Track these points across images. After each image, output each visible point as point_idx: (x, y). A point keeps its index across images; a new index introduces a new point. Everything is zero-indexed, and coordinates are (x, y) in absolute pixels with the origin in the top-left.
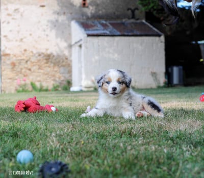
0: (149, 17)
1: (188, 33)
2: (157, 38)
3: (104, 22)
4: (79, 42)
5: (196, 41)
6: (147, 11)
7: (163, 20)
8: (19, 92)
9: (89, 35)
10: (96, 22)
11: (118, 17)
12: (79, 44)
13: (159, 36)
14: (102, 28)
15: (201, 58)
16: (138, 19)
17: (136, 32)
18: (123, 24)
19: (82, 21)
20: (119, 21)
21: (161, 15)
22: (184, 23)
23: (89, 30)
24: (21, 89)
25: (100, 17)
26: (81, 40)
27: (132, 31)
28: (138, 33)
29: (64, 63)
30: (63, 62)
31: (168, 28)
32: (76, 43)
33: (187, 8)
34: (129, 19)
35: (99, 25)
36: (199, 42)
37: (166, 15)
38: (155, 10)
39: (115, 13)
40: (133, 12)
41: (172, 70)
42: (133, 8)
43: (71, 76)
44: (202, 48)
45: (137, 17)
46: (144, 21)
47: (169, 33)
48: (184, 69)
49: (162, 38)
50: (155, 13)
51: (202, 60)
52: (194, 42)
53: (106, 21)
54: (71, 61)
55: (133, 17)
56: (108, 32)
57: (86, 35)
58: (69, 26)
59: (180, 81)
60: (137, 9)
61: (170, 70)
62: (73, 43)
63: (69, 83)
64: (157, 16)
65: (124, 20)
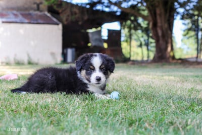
0: (51, 10)
1: (80, 23)
2: (56, 26)
3: (15, 12)
5: (86, 30)
6: (49, 5)
7: (62, 12)
9: (3, 22)
10: (9, 12)
11: (26, 9)
13: (58, 24)
14: (14, 17)
15: (89, 42)
16: (41, 11)
17: (40, 21)
18: (30, 14)
20: (27, 12)
21: (59, 9)
22: (77, 16)
23: (4, 18)
25: (13, 9)
27: (37, 20)
28: (42, 22)
31: (64, 19)
33: (79, 5)
34: (35, 10)
35: (11, 15)
36: (88, 31)
37: (63, 9)
38: (55, 4)
39: (24, 6)
40: (38, 5)
41: (67, 51)
42: (38, 2)
44: (90, 36)
45: (41, 9)
46: (46, 13)
47: (65, 23)
48: (76, 50)
49: (60, 26)
50: (55, 7)
51: (89, 45)
52: (83, 31)
53: (17, 11)
55: (38, 9)
56: (18, 20)
57: (1, 22)
59: (73, 60)
60: (41, 3)
61: (65, 51)
64: (57, 9)
65: (31, 12)
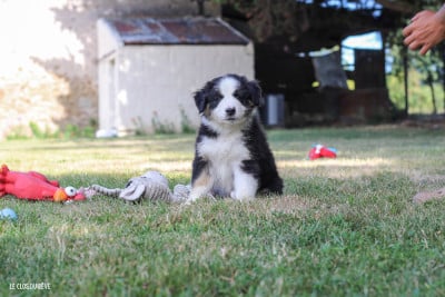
0: (228, 12)
1: (293, 39)
2: (241, 48)
3: (152, 21)
4: (109, 54)
5: (307, 52)
7: (252, 17)
8: (9, 138)
9: (126, 44)
10: (139, 20)
11: (176, 13)
12: (111, 57)
13: (245, 44)
14: (149, 31)
15: (315, 80)
16: (208, 16)
17: (206, 38)
18: (184, 24)
19: (115, 19)
20: (177, 20)
21: (247, 9)
22: (287, 22)
23: (127, 35)
24: (13, 134)
25: (146, 13)
26: (113, 52)
27: (199, 36)
28: (209, 39)
29: (86, 91)
30: (84, 88)
31: (258, 32)
32: (105, 56)
34: (194, 15)
35: (144, 27)
36: (312, 54)
37: (256, 9)
38: (236, 1)
39: (170, 6)
40: (201, 3)
41: (266, 101)
43: (97, 112)
44: (316, 64)
45: (207, 12)
46: (219, 19)
47: (261, 40)
48: (286, 99)
49: (250, 47)
50: (237, 6)
51: (316, 84)
52: (302, 55)
53: (156, 19)
54: (97, 86)
55: (201, 12)
56: (159, 39)
57: (121, 44)
58: (94, 27)
59: (279, 119)
62: (100, 56)
63: (95, 124)
64: (241, 10)
65: (186, 18)
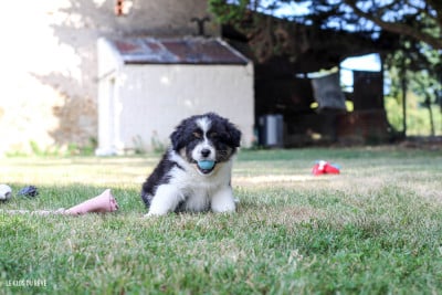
0: (228, 32)
1: (292, 60)
2: (239, 69)
3: (152, 40)
4: (110, 73)
5: (305, 73)
6: (225, 22)
7: (252, 38)
8: (9, 155)
9: (127, 63)
10: (140, 41)
11: (176, 33)
12: (112, 76)
13: (244, 64)
14: (149, 50)
15: (313, 101)
16: (208, 37)
17: (206, 58)
18: (184, 44)
19: (116, 38)
20: (177, 40)
21: (247, 30)
22: (285, 44)
23: (127, 54)
24: (13, 152)
25: (146, 33)
26: (114, 71)
27: (198, 56)
28: (210, 59)
29: (86, 110)
30: (84, 106)
31: (258, 52)
32: (106, 76)
33: (291, 19)
34: (194, 35)
35: (144, 46)
36: (310, 75)
37: (256, 30)
38: (237, 21)
39: (170, 27)
40: (201, 24)
41: (265, 121)
42: (201, 17)
43: (97, 130)
44: (315, 85)
45: (207, 33)
46: (219, 39)
47: (261, 60)
48: (285, 120)
49: (250, 68)
50: (237, 26)
51: (314, 105)
52: (301, 76)
53: (156, 38)
54: (97, 105)
55: (201, 32)
56: (159, 58)
57: (122, 63)
58: (95, 47)
59: (278, 139)
60: (207, 19)
61: (261, 121)
62: (100, 75)
63: (95, 142)
64: (241, 31)
65: (185, 38)
